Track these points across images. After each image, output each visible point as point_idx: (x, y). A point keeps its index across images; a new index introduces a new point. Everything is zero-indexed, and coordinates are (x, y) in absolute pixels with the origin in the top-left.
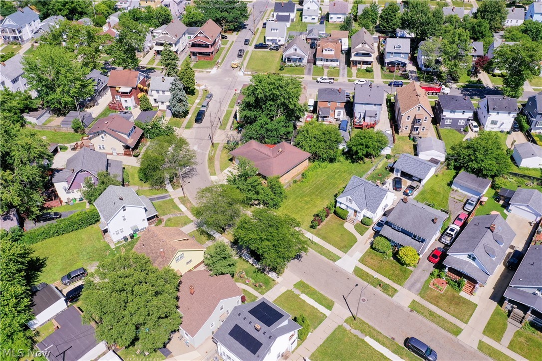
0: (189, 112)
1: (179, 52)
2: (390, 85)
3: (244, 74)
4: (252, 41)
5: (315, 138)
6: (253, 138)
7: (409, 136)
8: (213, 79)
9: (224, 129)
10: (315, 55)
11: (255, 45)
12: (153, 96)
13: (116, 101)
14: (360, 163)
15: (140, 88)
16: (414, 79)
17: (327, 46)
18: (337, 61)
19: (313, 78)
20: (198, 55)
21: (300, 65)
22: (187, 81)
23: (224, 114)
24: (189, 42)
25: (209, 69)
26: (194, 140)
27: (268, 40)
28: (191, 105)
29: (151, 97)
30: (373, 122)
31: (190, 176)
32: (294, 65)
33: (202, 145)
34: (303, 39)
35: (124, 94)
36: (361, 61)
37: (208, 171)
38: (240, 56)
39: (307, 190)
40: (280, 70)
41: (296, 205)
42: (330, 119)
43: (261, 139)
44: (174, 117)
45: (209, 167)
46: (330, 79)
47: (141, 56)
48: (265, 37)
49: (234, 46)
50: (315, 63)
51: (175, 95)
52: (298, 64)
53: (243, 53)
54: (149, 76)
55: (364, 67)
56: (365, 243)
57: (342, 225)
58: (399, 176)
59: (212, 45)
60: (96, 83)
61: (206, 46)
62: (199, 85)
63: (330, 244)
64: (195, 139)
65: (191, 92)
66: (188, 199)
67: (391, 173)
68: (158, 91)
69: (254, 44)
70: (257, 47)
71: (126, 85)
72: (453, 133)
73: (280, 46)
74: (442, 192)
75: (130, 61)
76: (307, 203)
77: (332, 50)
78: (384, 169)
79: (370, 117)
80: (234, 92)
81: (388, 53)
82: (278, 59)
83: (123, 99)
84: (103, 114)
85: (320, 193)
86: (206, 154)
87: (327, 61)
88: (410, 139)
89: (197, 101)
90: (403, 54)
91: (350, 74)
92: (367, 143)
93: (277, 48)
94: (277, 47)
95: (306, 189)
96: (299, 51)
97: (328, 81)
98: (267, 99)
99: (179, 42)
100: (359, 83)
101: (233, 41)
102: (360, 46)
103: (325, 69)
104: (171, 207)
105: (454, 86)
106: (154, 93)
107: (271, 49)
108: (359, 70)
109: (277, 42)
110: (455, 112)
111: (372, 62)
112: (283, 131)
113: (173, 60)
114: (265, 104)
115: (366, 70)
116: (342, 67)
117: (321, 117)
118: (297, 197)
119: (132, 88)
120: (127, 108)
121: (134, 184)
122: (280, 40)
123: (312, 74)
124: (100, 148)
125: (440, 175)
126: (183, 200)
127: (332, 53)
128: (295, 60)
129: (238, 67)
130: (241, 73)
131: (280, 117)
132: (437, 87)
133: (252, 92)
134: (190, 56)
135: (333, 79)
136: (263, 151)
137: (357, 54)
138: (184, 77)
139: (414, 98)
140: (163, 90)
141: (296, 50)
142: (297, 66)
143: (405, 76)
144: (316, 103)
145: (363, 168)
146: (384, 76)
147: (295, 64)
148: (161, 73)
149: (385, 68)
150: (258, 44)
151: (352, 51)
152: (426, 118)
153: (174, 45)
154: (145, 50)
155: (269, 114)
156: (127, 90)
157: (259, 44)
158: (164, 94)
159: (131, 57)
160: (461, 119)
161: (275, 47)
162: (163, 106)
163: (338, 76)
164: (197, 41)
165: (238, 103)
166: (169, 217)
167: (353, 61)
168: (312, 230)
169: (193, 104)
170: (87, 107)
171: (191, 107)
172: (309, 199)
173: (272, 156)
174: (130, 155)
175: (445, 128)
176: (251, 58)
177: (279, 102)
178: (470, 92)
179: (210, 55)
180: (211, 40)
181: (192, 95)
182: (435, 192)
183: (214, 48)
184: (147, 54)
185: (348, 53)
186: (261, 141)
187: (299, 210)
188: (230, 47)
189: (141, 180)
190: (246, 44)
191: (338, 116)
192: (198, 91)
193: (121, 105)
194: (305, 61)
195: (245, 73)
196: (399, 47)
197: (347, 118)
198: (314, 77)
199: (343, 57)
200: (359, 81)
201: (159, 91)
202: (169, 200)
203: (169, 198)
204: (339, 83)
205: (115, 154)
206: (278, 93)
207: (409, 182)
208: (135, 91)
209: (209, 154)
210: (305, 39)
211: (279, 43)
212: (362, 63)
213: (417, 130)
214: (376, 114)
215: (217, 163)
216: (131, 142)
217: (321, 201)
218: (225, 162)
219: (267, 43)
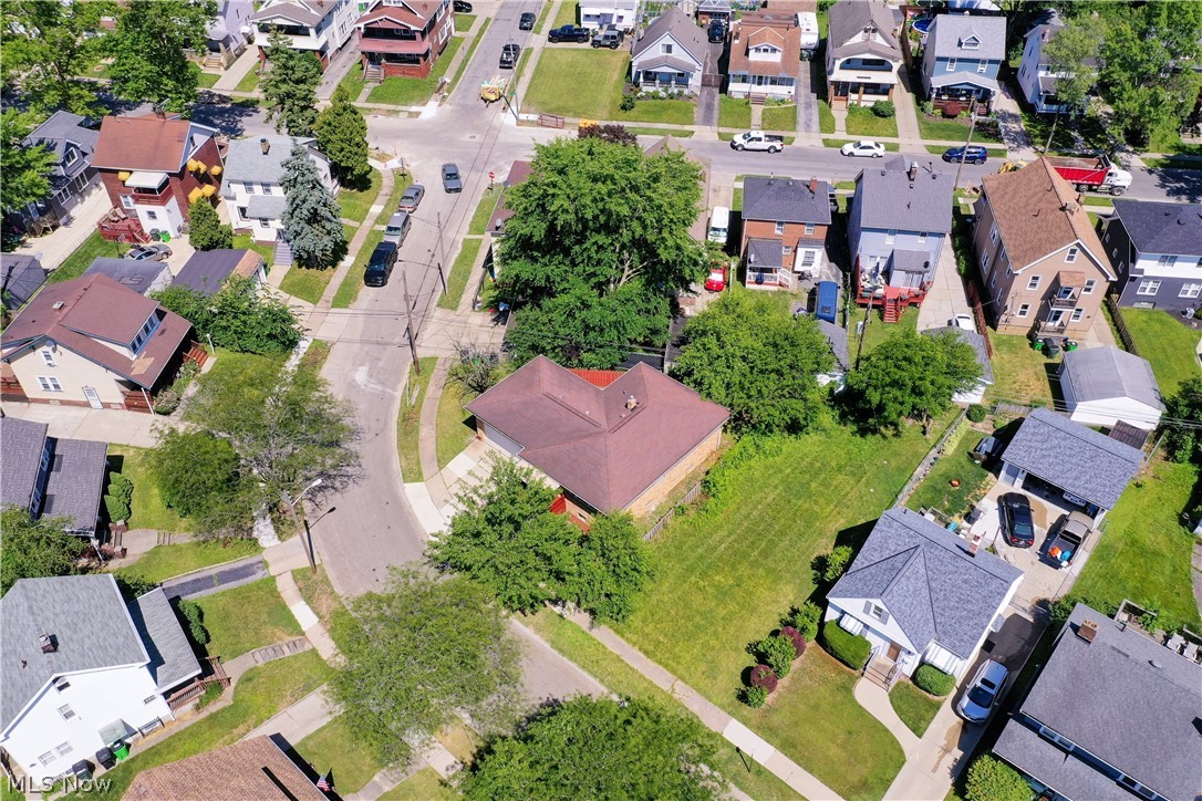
0: (349, 247)
1: (329, 53)
2: (947, 159)
3: (520, 122)
4: (543, 19)
5: (744, 359)
6: (543, 351)
7: (1031, 336)
8: (427, 137)
9: (454, 308)
10: (724, 62)
11: (552, 33)
12: (234, 198)
13: (124, 211)
14: (884, 437)
15: (197, 173)
16: (1014, 140)
17: (761, 37)
18: (789, 82)
19: (719, 134)
20: (383, 61)
21: (680, 94)
22: (342, 150)
23: (455, 255)
24: (358, 22)
25: (417, 104)
26: (358, 345)
27: (588, 16)
28: (356, 224)
29: (229, 202)
30: (916, 289)
31: (337, 484)
32: (662, 94)
33: (381, 364)
34: (686, 12)
35: (144, 194)
36: (860, 84)
37: (396, 464)
38: (505, 65)
39: (721, 542)
40: (624, 108)
41: (687, 605)
42: (784, 275)
43: (570, 354)
44: (300, 267)
45: (401, 447)
46: (771, 138)
47: (221, 64)
48: (578, 9)
49: (490, 32)
50: (724, 89)
51: (297, 201)
52: (676, 91)
53: (517, 55)
54: (239, 126)
55: (869, 100)
56: (934, 770)
57: (847, 689)
58: (1017, 487)
59: (423, 34)
60: (58, 155)
61: (407, 35)
62: (382, 158)
63: (811, 772)
64: (362, 342)
65: (355, 179)
66: (326, 581)
67: (991, 475)
68: (248, 185)
69: (547, 27)
70: (555, 36)
71: (149, 166)
72: (1162, 322)
73: (621, 34)
74: (1165, 551)
75: (171, 84)
76: (723, 594)
77: (774, 50)
78: (964, 459)
79: (907, 272)
80: (486, 182)
81: (939, 59)
82: (616, 75)
83: (142, 210)
84: (81, 257)
85: (765, 554)
86: (392, 398)
87: (760, 84)
88: (1032, 346)
89: (376, 209)
90: (984, 62)
91: (827, 124)
92: (918, 383)
93: (613, 41)
94: (613, 37)
95: (717, 537)
96: (678, 53)
97: (765, 145)
98: (585, 227)
99: (330, 23)
100: (857, 152)
101: (488, 20)
102: (859, 38)
103: (753, 106)
104: (264, 617)
105: (1137, 161)
106: (238, 189)
107: (596, 44)
108: (852, 109)
109: (614, 22)
110: (1173, 260)
111: (892, 86)
112: (638, 326)
113: (298, 82)
114: (580, 242)
115: (872, 109)
116: (802, 100)
117: (752, 269)
118: (691, 570)
119: (169, 174)
120: (156, 235)
121: (147, 525)
122: (621, 18)
123: (715, 121)
124: (46, 386)
125: (1149, 483)
126: (311, 583)
127: (776, 58)
128: (666, 80)
129: (503, 99)
130: (508, 119)
131: (629, 283)
132: (1092, 167)
133: (538, 205)
134: (361, 62)
135: (781, 138)
136: (575, 405)
137: (848, 61)
138: (333, 138)
139: (1051, 217)
140: (265, 181)
141: (669, 49)
142: (671, 97)
143: (989, 131)
144: (736, 220)
145: (896, 454)
146: (928, 131)
147: (666, 91)
148: (266, 121)
149: (930, 105)
150: (559, 27)
151: (831, 51)
152: (1090, 283)
153: (312, 31)
154: (233, 46)
155: (594, 274)
156: (153, 179)
157: (563, 29)
158: (267, 195)
159: (174, 73)
160: (1190, 281)
161: (606, 37)
162: (265, 230)
163: (794, 129)
164: (380, 21)
165: (497, 228)
166: (252, 664)
167: (836, 84)
168: (746, 710)
169: (361, 219)
170: (33, 233)
171: (354, 230)
172: (731, 582)
173: (604, 423)
174: (144, 408)
175: (1137, 305)
176: (538, 71)
177: (626, 236)
178: (1186, 181)
179: (418, 62)
180: (423, 18)
181: (361, 191)
182: (1143, 552)
183: (431, 40)
184: (238, 56)
185: (818, 57)
186: (569, 359)
187: (698, 627)
188: (479, 35)
189: (169, 506)
190: (526, 29)
191: (804, 265)
192: (379, 175)
193: (139, 225)
194: (695, 81)
195: (523, 117)
196: (975, 41)
197: (830, 268)
198: (722, 130)
199: (804, 71)
200: (858, 145)
201: (251, 184)
202: (258, 586)
203: (259, 576)
204: (798, 149)
205: (95, 403)
206: (625, 211)
207: (1053, 512)
208: (179, 182)
209: (403, 401)
210: (692, 14)
211: (620, 27)
212: (862, 89)
213: (1056, 318)
214: (926, 265)
215: (427, 433)
216: (145, 366)
217: (769, 589)
218: (452, 432)
219: (585, 24)
